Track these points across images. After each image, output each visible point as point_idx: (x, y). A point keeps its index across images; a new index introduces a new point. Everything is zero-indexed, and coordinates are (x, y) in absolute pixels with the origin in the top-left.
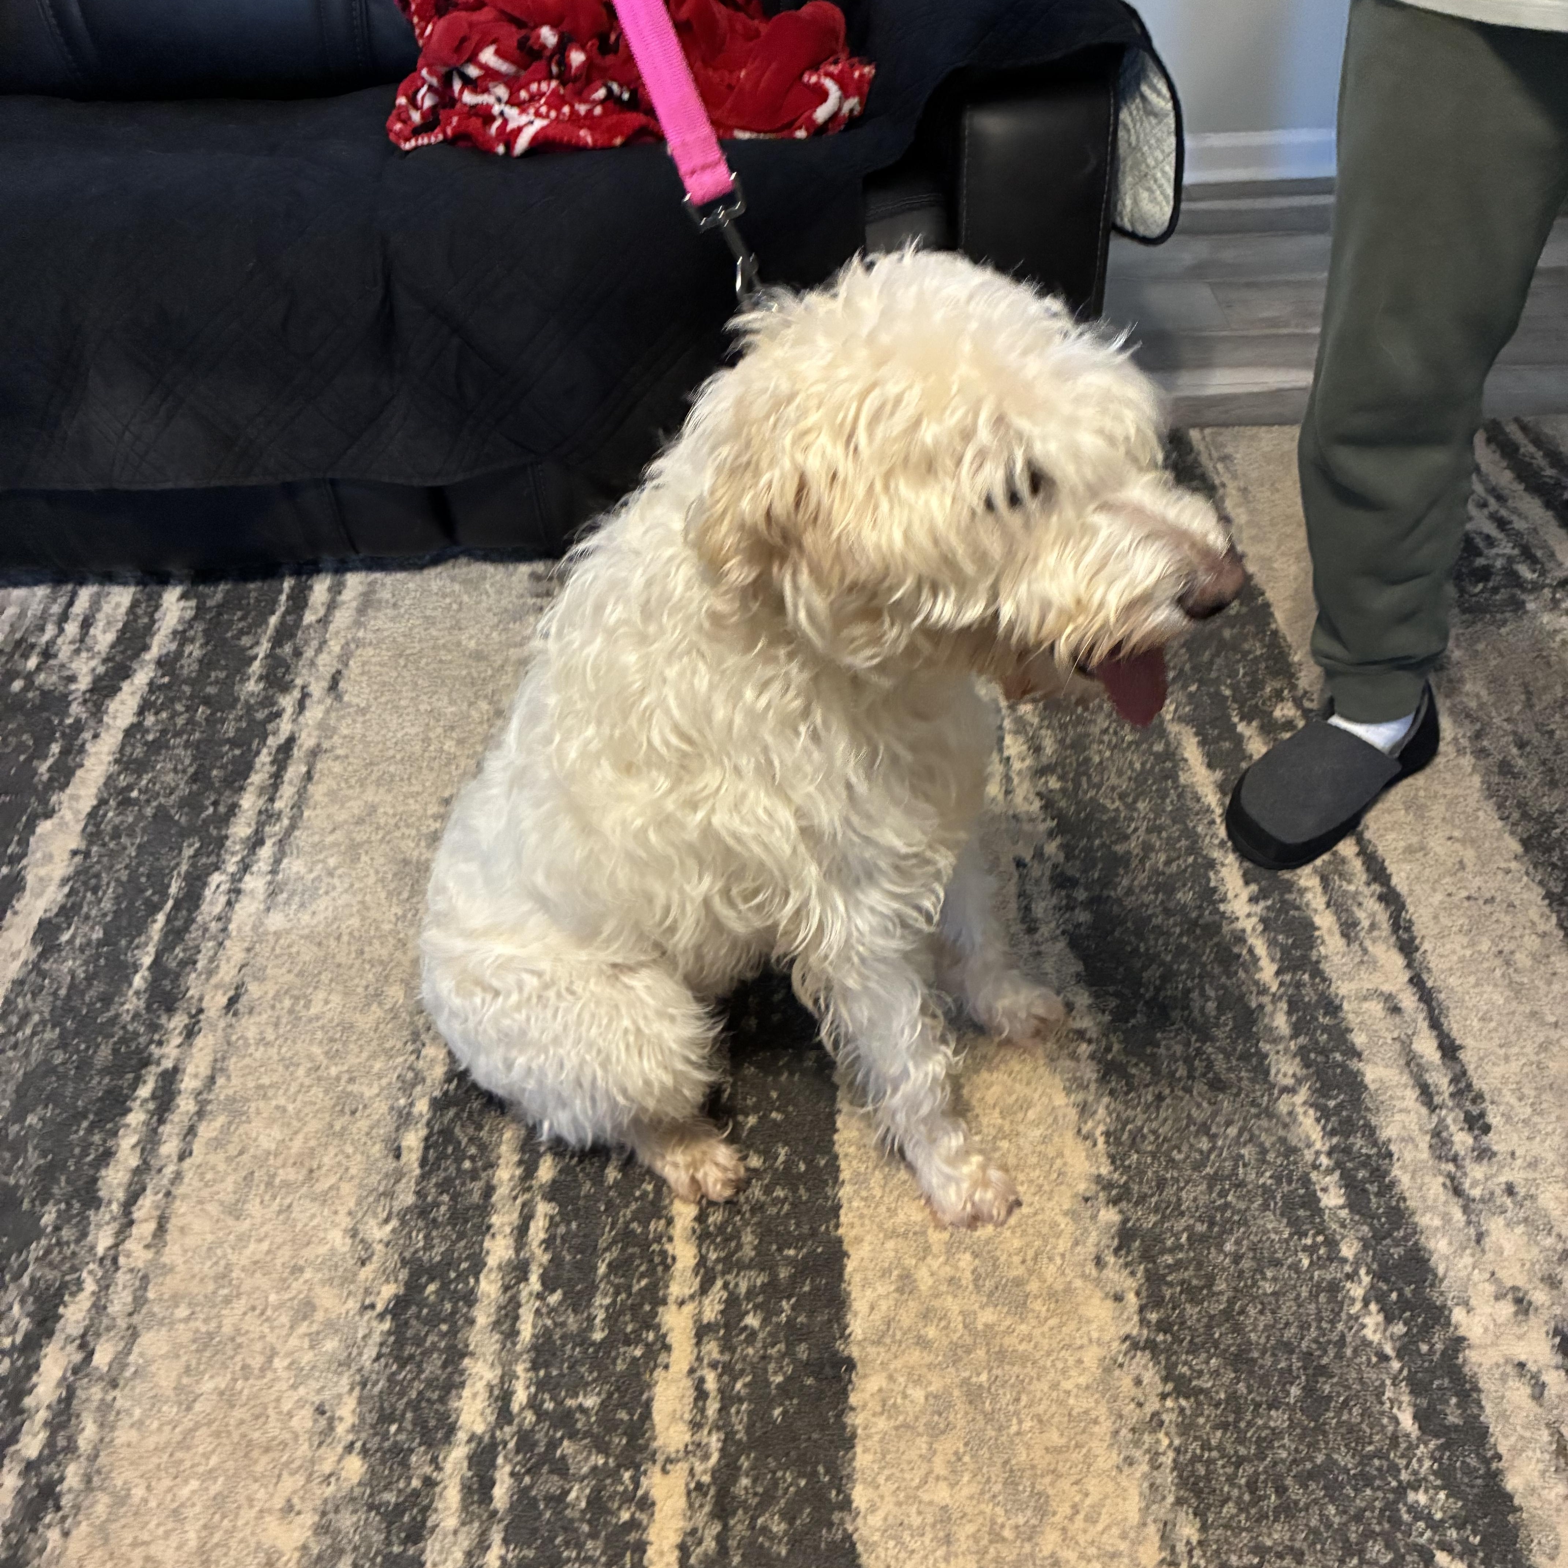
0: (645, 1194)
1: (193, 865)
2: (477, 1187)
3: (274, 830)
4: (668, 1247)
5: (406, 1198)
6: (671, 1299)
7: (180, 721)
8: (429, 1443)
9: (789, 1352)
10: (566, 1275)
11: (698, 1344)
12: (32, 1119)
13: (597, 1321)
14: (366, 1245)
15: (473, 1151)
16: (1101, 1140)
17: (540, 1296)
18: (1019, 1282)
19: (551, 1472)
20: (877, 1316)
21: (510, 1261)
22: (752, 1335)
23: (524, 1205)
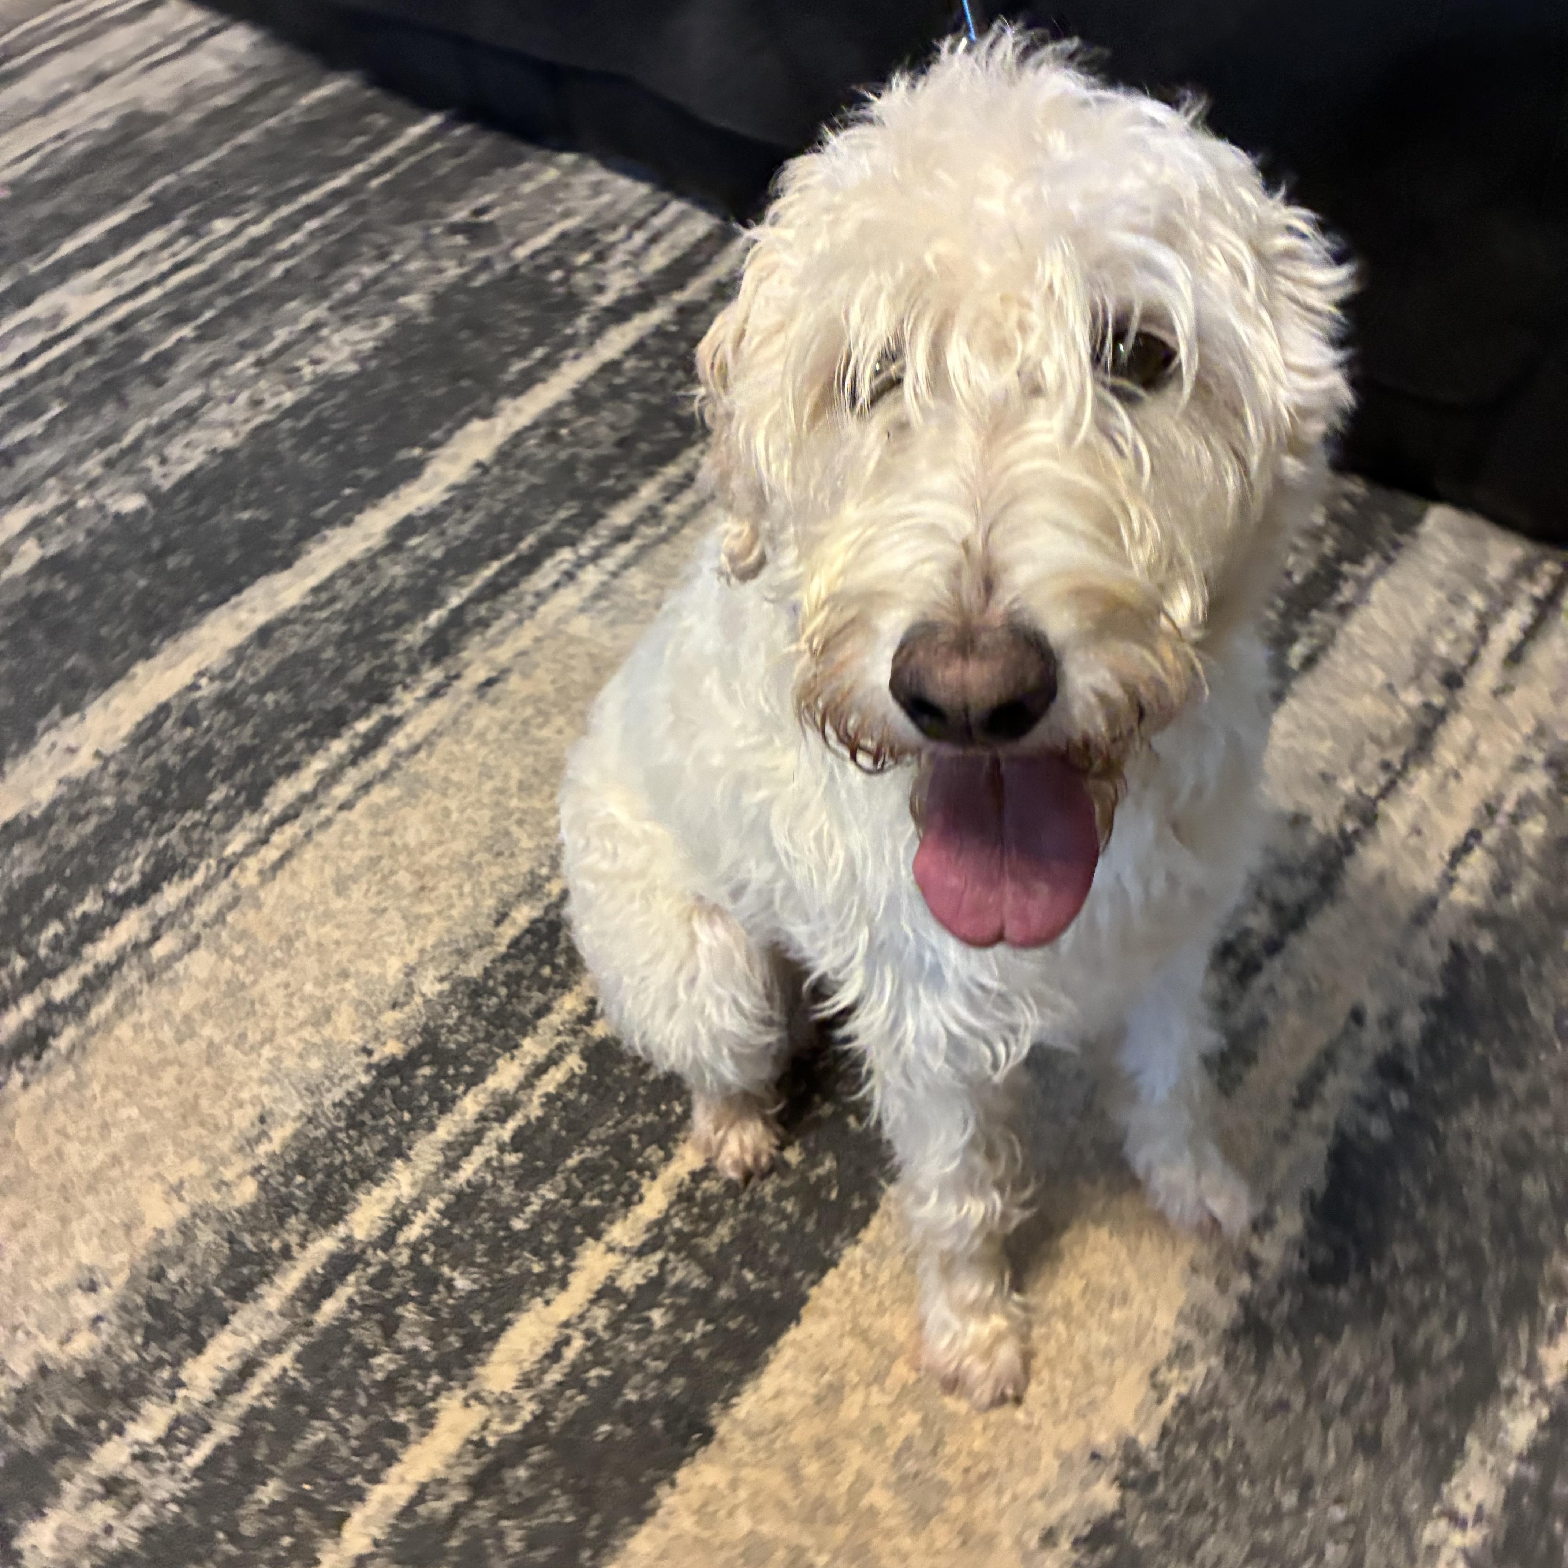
0: (670, 1112)
1: (557, 529)
2: (538, 997)
3: (648, 532)
4: (645, 1182)
5: (473, 969)
6: (607, 1238)
7: (657, 376)
8: (313, 1217)
9: (664, 1377)
10: (538, 1143)
11: (593, 1302)
12: (270, 698)
13: (529, 1210)
14: (410, 990)
15: (561, 961)
16: (1171, 1401)
17: (502, 1148)
18: (943, 1489)
19: (381, 1324)
20: (773, 1408)
21: (507, 1093)
22: (647, 1331)
23: (559, 1047)
